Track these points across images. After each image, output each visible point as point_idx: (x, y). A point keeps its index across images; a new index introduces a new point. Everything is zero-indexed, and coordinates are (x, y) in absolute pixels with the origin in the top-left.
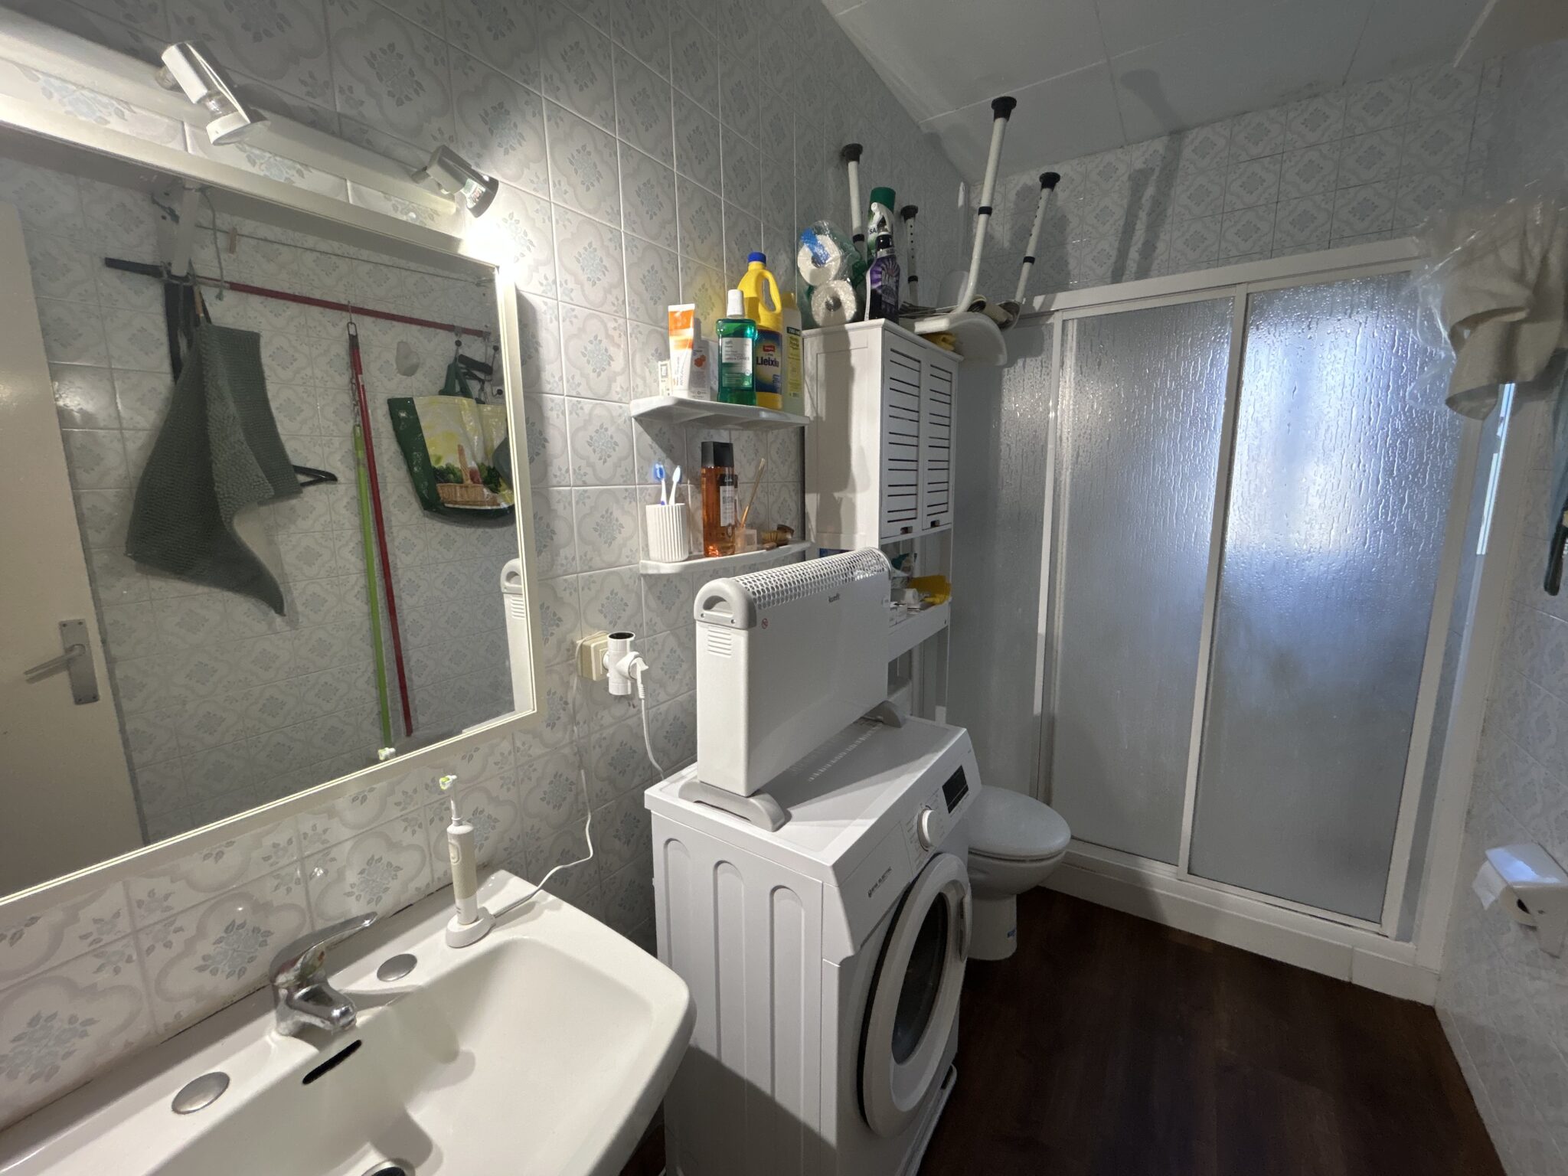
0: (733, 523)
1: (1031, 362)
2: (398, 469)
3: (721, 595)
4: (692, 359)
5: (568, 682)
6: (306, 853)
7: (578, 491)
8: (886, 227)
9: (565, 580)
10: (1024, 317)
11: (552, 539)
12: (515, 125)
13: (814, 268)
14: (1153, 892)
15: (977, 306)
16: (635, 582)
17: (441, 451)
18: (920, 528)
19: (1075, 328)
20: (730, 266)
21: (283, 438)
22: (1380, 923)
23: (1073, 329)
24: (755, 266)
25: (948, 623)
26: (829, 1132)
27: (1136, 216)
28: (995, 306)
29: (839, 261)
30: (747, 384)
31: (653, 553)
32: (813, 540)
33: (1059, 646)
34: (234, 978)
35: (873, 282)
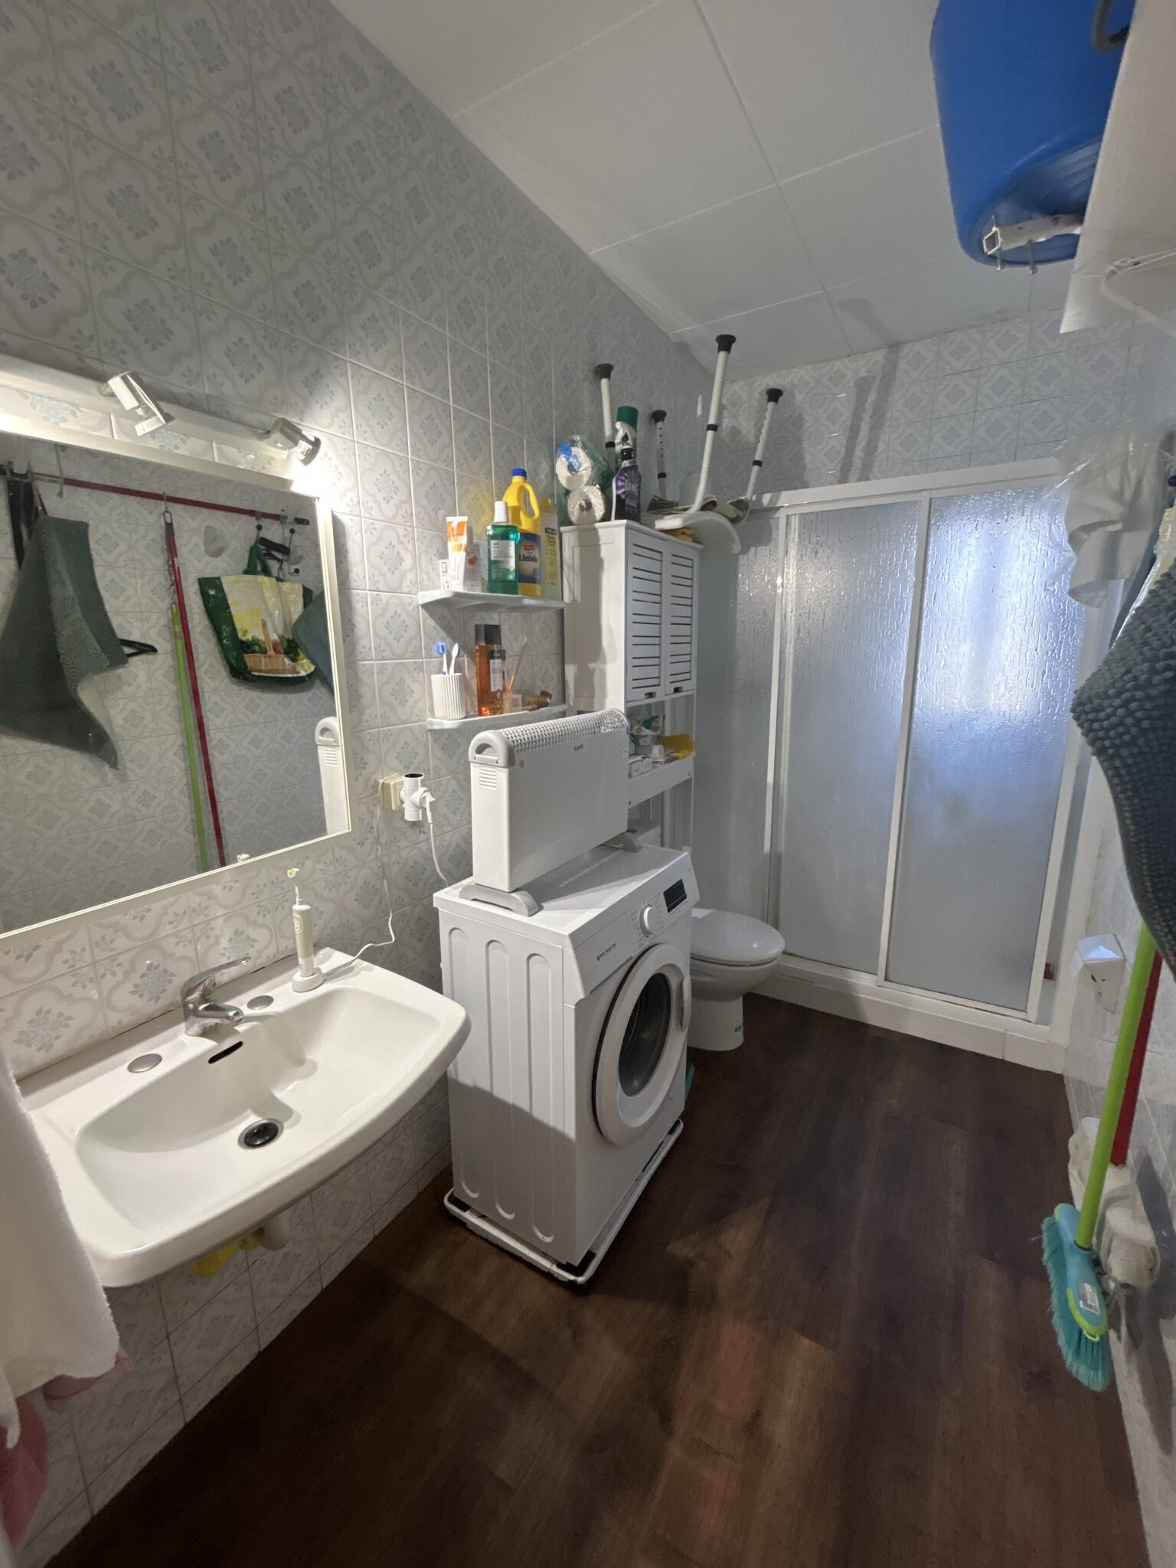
0: (501, 689)
1: (762, 551)
2: (208, 642)
3: (487, 742)
4: (466, 560)
5: (373, 812)
6: (194, 923)
7: (378, 664)
8: (629, 442)
9: (370, 733)
10: (753, 512)
11: (359, 701)
12: (328, 385)
13: (570, 475)
14: (858, 998)
15: (709, 506)
16: (423, 735)
17: (247, 626)
18: (663, 693)
19: (797, 522)
20: (498, 477)
21: (110, 614)
22: (1025, 1011)
23: (795, 523)
24: (517, 480)
25: (692, 775)
26: (570, 1130)
27: (861, 419)
28: (726, 504)
29: (590, 469)
30: (511, 577)
31: (437, 714)
32: (572, 704)
33: (784, 792)
34: (153, 1002)
35: (618, 488)
